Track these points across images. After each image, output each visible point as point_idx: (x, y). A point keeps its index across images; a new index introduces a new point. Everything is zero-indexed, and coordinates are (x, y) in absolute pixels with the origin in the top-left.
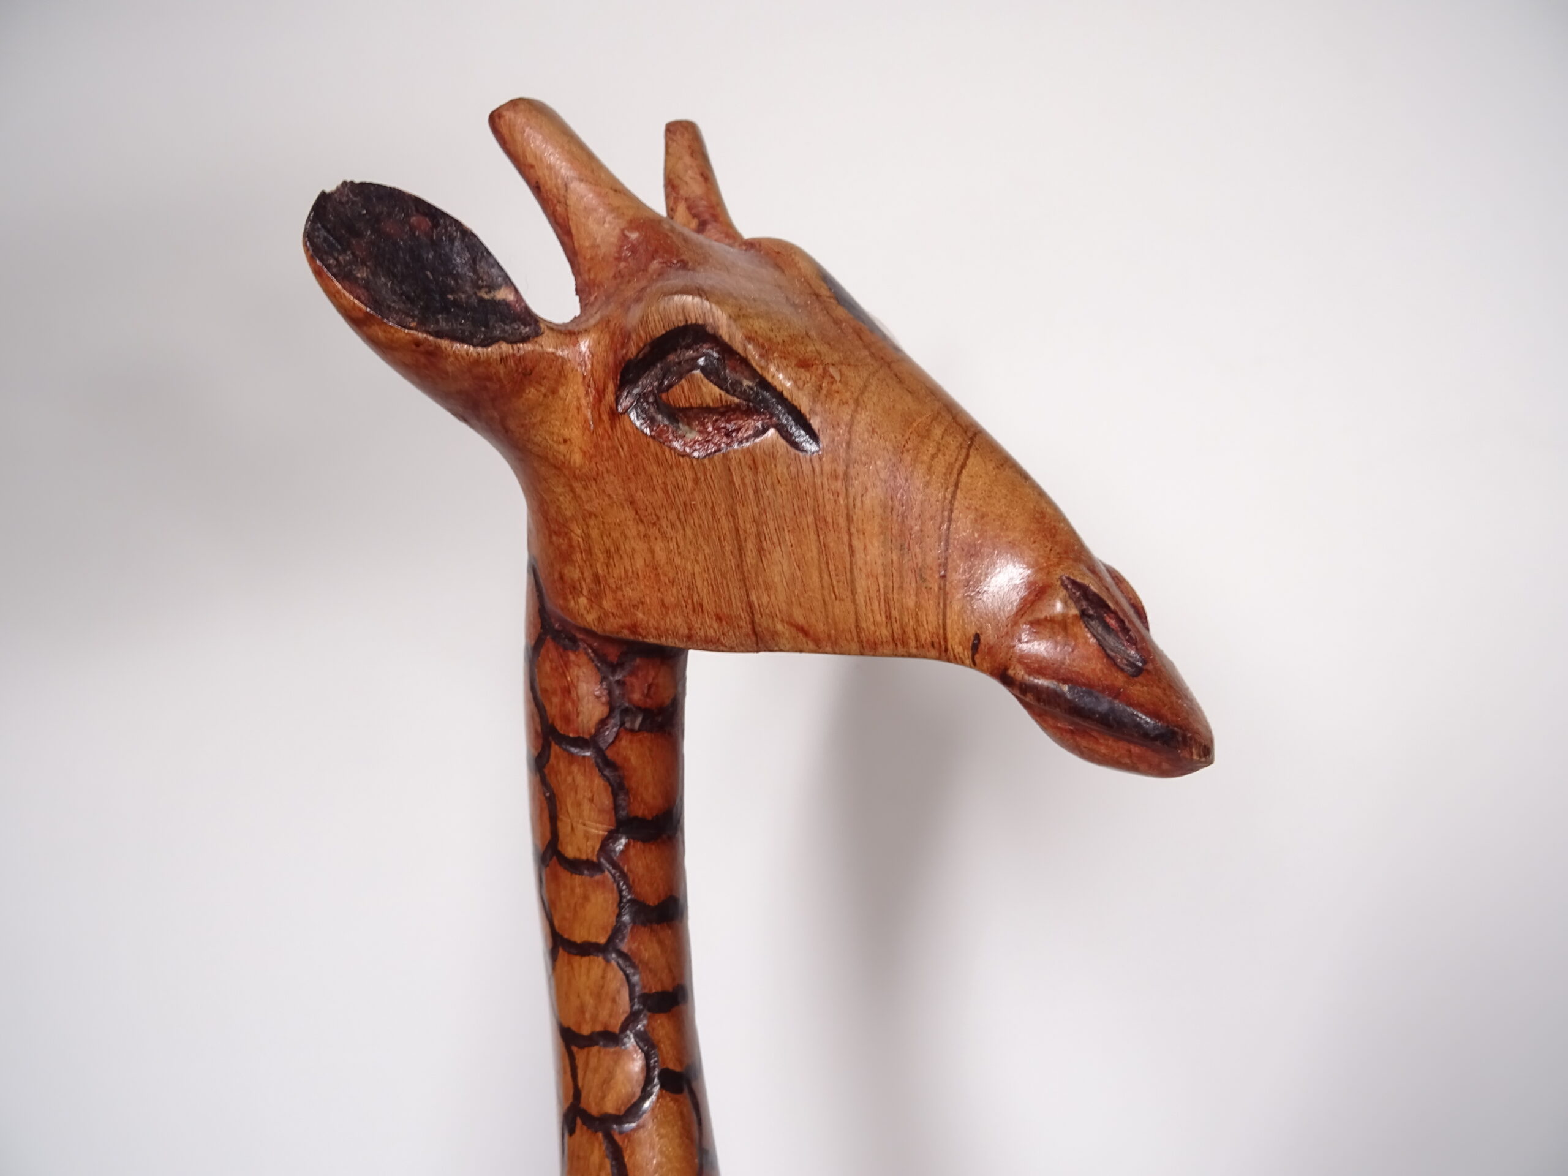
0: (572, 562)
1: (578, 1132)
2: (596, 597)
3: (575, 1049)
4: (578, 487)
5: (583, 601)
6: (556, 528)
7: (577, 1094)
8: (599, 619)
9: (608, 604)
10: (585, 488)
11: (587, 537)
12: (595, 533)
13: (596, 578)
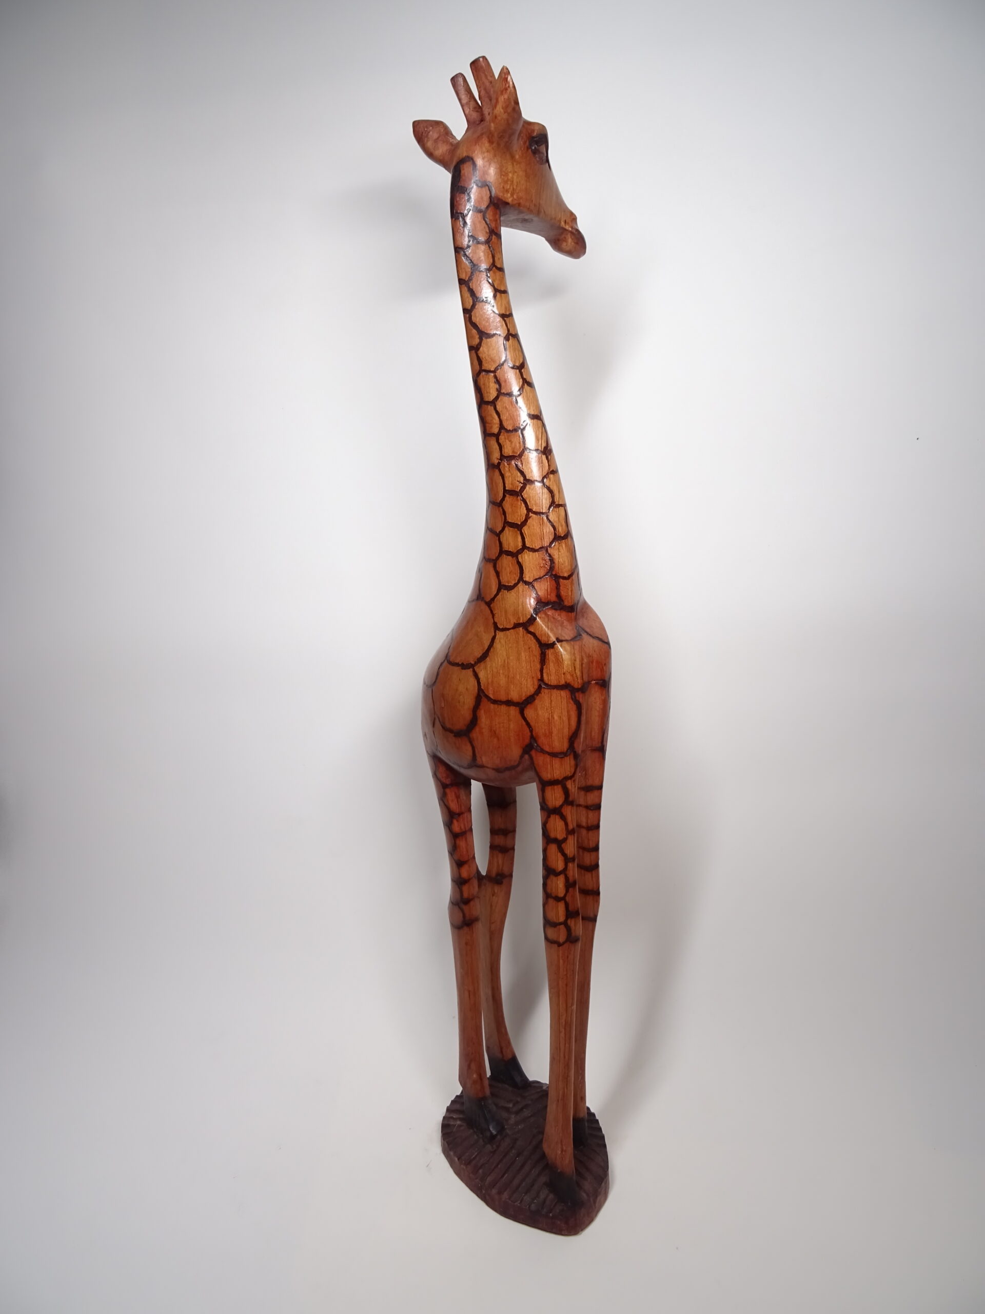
0: (508, 184)
1: (511, 339)
2: (512, 195)
3: (505, 319)
4: (515, 164)
5: (509, 195)
6: (504, 174)
7: (508, 330)
8: (512, 200)
9: (515, 197)
10: (516, 165)
11: (512, 178)
12: (515, 177)
13: (513, 188)
